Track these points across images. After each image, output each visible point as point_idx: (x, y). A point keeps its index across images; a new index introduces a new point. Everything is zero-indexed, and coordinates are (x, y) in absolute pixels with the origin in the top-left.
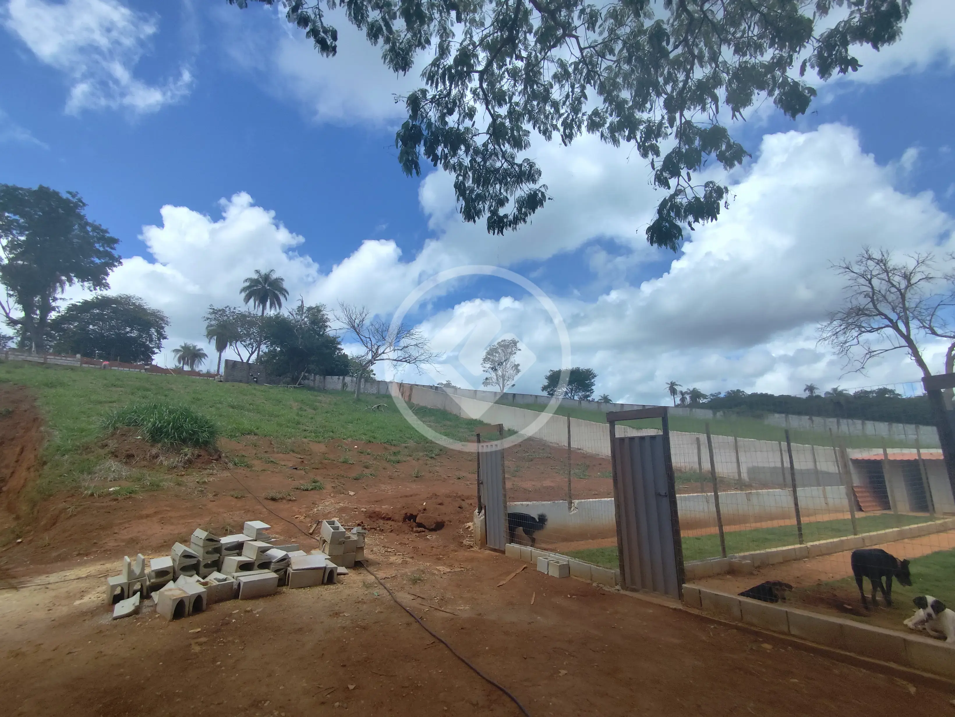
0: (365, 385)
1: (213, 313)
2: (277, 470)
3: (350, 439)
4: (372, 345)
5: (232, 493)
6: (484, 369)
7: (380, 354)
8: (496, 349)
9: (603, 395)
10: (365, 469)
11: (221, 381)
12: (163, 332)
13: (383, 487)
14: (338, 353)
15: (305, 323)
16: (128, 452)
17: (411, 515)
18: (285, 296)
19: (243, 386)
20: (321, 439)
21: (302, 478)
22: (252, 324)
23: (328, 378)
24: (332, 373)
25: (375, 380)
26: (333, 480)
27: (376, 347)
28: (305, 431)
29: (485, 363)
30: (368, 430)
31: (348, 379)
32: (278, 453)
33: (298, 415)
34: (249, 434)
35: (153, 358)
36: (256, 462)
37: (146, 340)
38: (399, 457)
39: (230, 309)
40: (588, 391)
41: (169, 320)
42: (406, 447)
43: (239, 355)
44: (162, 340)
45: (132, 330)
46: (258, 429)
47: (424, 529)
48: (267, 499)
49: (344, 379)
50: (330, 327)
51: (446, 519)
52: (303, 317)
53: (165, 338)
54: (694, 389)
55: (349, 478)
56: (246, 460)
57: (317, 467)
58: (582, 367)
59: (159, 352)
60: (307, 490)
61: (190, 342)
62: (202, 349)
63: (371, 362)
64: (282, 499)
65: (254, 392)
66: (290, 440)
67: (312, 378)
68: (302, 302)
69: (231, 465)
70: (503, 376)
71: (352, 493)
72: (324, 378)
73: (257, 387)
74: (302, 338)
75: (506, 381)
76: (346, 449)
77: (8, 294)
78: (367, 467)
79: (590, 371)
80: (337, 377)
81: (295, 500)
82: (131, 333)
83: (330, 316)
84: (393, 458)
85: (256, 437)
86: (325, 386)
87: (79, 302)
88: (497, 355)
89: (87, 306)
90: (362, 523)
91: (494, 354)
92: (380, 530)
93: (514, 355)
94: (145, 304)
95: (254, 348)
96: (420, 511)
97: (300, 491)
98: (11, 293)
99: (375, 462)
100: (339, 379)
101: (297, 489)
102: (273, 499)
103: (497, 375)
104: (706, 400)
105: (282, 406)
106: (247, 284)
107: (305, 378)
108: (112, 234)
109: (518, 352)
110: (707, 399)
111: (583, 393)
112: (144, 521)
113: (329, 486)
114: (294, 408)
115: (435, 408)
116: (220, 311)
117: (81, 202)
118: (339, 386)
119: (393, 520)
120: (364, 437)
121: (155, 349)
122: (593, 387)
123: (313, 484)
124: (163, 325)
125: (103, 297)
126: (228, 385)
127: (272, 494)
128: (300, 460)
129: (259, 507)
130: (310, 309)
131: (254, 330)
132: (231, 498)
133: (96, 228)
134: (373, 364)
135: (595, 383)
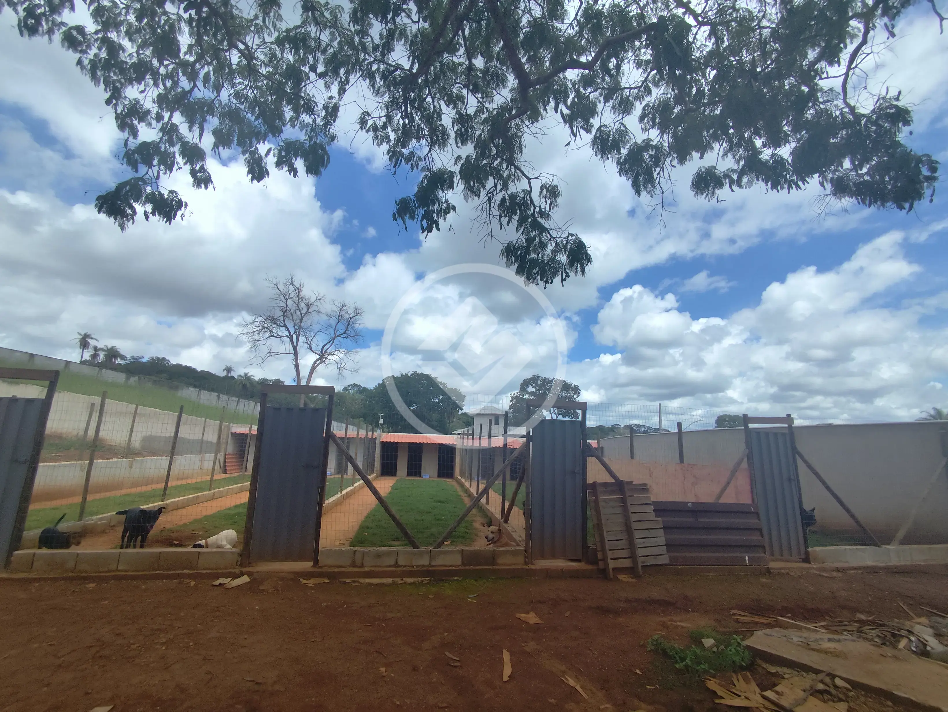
54: (113, 347)
104: (124, 362)
110: (126, 360)
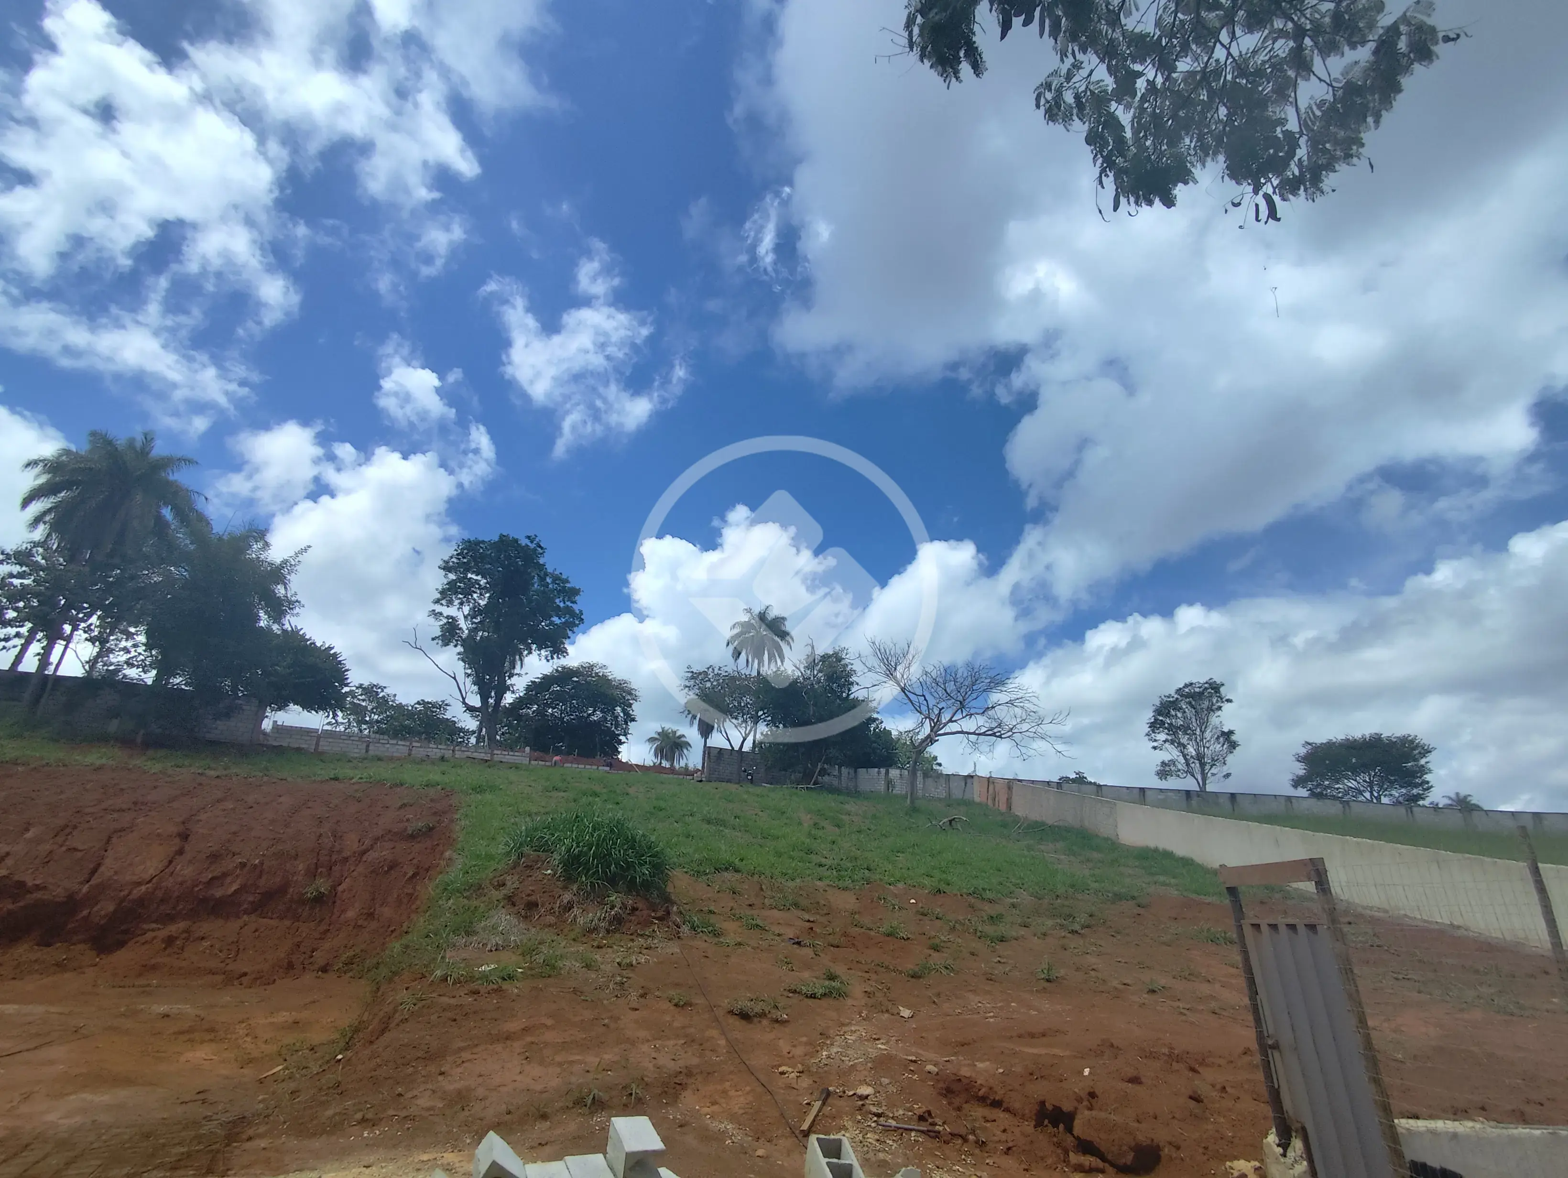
0: (924, 782)
1: (692, 678)
2: (764, 944)
3: (901, 885)
4: (929, 709)
5: (672, 993)
6: (1155, 744)
7: (945, 724)
8: (1173, 702)
9: (1453, 796)
10: (931, 952)
11: (701, 781)
12: (631, 712)
13: (974, 1000)
14: (874, 730)
15: (819, 682)
16: (529, 898)
17: (1057, 1109)
18: (789, 644)
19: (733, 787)
20: (848, 883)
21: (807, 966)
22: (745, 690)
23: (862, 771)
24: (869, 764)
25: (941, 774)
26: (867, 975)
27: (937, 712)
28: (821, 865)
29: (1154, 732)
30: (934, 868)
31: (894, 773)
32: (771, 908)
33: (809, 834)
34: (727, 869)
35: (619, 750)
36: (730, 926)
37: (612, 724)
38: (1002, 929)
39: (713, 669)
40: (1417, 786)
41: (637, 693)
42: (1014, 906)
43: (728, 740)
44: (629, 724)
45: (594, 711)
46: (742, 860)
47: (1100, 1164)
48: (731, 1012)
49: (887, 773)
50: (857, 684)
51: (1161, 1135)
52: (816, 673)
53: (633, 720)
55: (901, 973)
56: (713, 919)
57: (836, 942)
58: (1385, 734)
59: (626, 741)
60: (813, 996)
61: (669, 726)
62: (683, 736)
63: (930, 740)
64: (763, 1015)
65: (746, 796)
66: (791, 884)
67: (836, 773)
68: (813, 648)
69: (685, 929)
70: (1200, 757)
71: (906, 1013)
72: (856, 772)
73: (752, 789)
74: (815, 705)
75: (1208, 767)
76: (894, 905)
77: (466, 673)
78: (936, 948)
79: (1412, 742)
80: (876, 770)
81: (786, 1021)
82: (593, 715)
83: (857, 666)
84: (989, 929)
85: (738, 876)
86: (856, 786)
87: (538, 678)
88: (1179, 715)
89: (547, 681)
90: (929, 1113)
91: (1173, 713)
92: (977, 1142)
93: (1219, 713)
94: (609, 674)
95: (749, 728)
96: (1080, 1100)
97: (801, 997)
98: (469, 671)
99: (951, 937)
100: (879, 773)
101: (795, 992)
102: (745, 1016)
103: (1184, 756)
105: (786, 821)
106: (737, 630)
107: (823, 772)
108: (573, 584)
109: (1226, 707)
111: (1404, 791)
112: (499, 1047)
113: (857, 989)
114: (806, 825)
115: (1061, 824)
116: (700, 674)
117: (540, 547)
118: (881, 786)
119: (1007, 1110)
120: (927, 881)
121: (621, 737)
122: (1428, 777)
123: (827, 983)
124: (631, 702)
125: (564, 668)
126: (709, 787)
127: (744, 1004)
128: (808, 924)
129: (714, 1033)
130: (825, 658)
131: (747, 699)
132: (666, 1005)
133: (557, 579)
134: (933, 741)
135: (1430, 766)
